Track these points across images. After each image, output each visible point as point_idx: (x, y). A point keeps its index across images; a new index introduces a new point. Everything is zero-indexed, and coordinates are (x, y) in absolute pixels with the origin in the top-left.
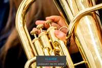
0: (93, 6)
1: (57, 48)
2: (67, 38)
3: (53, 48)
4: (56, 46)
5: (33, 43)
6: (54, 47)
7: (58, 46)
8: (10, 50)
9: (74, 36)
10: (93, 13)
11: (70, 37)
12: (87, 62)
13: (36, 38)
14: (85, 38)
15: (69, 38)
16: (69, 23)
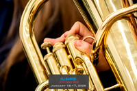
0: (129, 5)
1: (79, 67)
2: (93, 52)
3: (74, 67)
4: (78, 64)
5: (46, 61)
6: (76, 65)
7: (81, 63)
8: (13, 67)
9: (104, 49)
10: (129, 15)
11: (98, 51)
12: (123, 85)
13: (49, 53)
14: (120, 51)
15: (96, 53)
16: (96, 30)
